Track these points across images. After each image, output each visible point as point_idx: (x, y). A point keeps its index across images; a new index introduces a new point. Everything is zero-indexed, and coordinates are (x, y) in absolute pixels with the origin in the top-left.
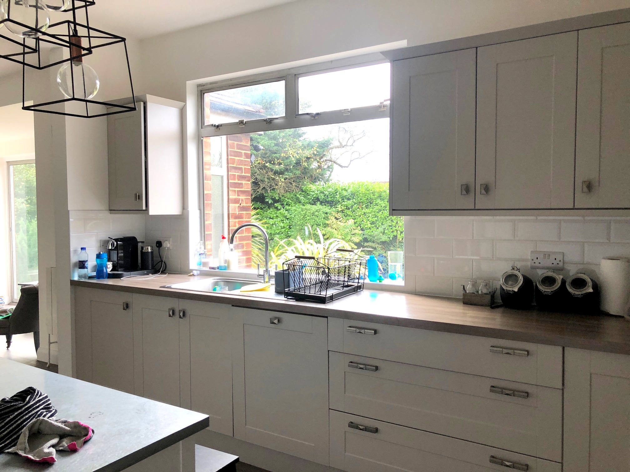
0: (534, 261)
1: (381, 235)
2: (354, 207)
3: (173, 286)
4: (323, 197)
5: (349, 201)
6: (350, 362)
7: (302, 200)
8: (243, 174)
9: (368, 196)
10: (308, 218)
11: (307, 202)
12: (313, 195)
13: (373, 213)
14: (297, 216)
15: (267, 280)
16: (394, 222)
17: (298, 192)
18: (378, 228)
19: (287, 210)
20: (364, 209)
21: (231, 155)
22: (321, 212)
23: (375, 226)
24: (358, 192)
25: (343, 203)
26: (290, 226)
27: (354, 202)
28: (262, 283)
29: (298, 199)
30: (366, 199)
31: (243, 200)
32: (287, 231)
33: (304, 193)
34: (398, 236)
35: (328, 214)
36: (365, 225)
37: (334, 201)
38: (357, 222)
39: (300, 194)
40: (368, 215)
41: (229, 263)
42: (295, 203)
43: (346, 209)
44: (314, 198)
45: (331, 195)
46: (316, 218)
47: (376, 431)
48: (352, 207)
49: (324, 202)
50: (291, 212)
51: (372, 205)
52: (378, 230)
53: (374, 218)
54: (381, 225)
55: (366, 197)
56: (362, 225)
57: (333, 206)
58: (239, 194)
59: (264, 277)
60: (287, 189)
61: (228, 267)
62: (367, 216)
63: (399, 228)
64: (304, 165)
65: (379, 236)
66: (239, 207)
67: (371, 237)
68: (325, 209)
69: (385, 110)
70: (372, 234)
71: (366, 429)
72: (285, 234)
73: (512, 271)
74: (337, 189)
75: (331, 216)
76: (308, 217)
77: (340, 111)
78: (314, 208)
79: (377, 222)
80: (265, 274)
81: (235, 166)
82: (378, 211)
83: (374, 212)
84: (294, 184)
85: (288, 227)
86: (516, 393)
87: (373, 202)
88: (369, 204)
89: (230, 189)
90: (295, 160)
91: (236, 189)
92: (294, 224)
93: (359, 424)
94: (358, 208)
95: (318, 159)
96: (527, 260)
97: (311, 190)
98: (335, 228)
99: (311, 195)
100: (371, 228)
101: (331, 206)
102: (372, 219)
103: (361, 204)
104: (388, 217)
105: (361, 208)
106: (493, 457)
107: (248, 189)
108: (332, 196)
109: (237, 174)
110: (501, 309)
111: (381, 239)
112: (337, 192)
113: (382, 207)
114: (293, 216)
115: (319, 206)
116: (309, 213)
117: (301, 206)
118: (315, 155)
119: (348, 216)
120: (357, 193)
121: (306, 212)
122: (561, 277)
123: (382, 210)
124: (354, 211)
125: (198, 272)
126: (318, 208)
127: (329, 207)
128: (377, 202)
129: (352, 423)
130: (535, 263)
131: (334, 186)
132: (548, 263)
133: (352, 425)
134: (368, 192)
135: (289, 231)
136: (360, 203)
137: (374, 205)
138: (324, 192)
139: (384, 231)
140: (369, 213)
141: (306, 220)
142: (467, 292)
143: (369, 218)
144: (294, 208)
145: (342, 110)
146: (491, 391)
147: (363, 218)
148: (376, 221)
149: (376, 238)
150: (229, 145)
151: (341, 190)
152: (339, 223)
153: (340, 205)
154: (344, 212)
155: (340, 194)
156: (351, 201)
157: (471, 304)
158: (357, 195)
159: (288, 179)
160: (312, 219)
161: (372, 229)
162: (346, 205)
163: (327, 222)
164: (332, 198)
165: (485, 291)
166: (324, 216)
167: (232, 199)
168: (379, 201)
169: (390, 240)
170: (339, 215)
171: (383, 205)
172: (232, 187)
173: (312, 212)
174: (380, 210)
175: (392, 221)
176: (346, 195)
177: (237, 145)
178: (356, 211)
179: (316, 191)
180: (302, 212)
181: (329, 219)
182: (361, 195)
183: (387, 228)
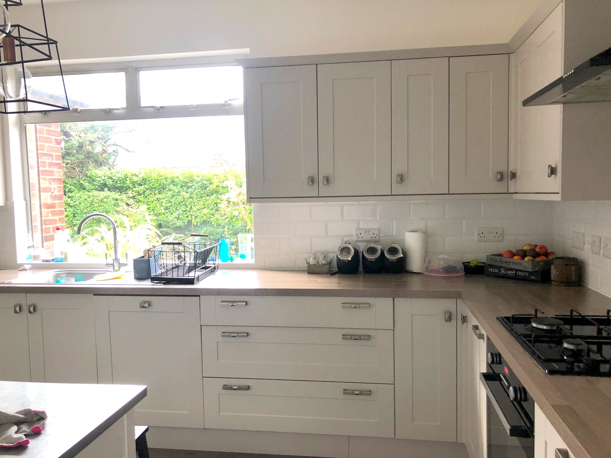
0: (358, 236)
1: (176, 220)
2: (147, 193)
3: (13, 281)
4: (111, 183)
5: (140, 187)
6: (222, 333)
7: (87, 186)
8: (54, 161)
9: (160, 182)
10: (96, 205)
11: (92, 189)
12: (99, 181)
13: (167, 199)
14: (83, 204)
15: (116, 268)
16: (188, 207)
17: (82, 177)
18: (172, 214)
19: (69, 197)
20: (157, 195)
21: (40, 141)
22: (110, 199)
23: (169, 212)
24: (150, 177)
25: (134, 189)
26: (74, 214)
27: (146, 188)
28: (112, 272)
29: (81, 185)
30: (159, 184)
31: (55, 188)
32: (71, 219)
33: (89, 179)
34: (193, 221)
35: (119, 201)
36: (159, 210)
37: (124, 187)
38: (150, 208)
39: (84, 180)
40: (161, 200)
41: (67, 254)
42: (79, 189)
43: (137, 195)
44: (100, 183)
45: (120, 180)
46: (105, 205)
47: (248, 388)
48: (144, 192)
49: (112, 188)
50: (75, 199)
51: (165, 190)
52: (172, 215)
53: (168, 204)
54: (175, 210)
55: (159, 182)
56: (155, 210)
57: (123, 192)
58: (51, 182)
59: (113, 266)
60: (69, 174)
61: (66, 258)
62: (161, 202)
63: (193, 213)
64: (88, 149)
65: (173, 222)
66: (51, 196)
67: (166, 223)
68: (115, 195)
69: (229, 108)
70: (167, 219)
71: (240, 388)
72: (69, 223)
73: (344, 245)
74: (127, 174)
75: (122, 202)
76: (96, 203)
77: (185, 106)
78: (102, 194)
79: (171, 208)
80: (115, 262)
81: (45, 152)
82: (171, 196)
83: (168, 197)
84: (77, 169)
85: (72, 215)
86: (362, 337)
87: (165, 188)
88: (162, 189)
89: (41, 177)
90: (77, 143)
91: (48, 177)
92: (79, 212)
93: (232, 385)
94: (151, 194)
95: (103, 143)
96: (352, 236)
97: (96, 175)
98: (126, 215)
99: (97, 181)
100: (165, 213)
101: (121, 193)
102: (166, 205)
103: (154, 190)
104: (182, 202)
105: (153, 194)
106: (344, 390)
107: (60, 176)
108: (121, 182)
109: (47, 161)
110: (337, 275)
111: (176, 224)
112: (127, 177)
113: (175, 193)
114: (78, 204)
115: (107, 192)
116: (97, 200)
117: (87, 193)
118: (99, 138)
119: (140, 202)
120: (148, 179)
121: (93, 199)
122: (380, 247)
123: (175, 195)
124: (147, 197)
125: (30, 266)
126: (107, 195)
127: (119, 194)
128: (170, 188)
129: (225, 385)
130: (358, 237)
131: (123, 172)
132: (367, 237)
133: (226, 387)
134: (160, 178)
135: (74, 219)
136: (152, 188)
137: (167, 191)
138: (112, 177)
139: (179, 216)
140: (162, 198)
141: (94, 207)
142: (310, 264)
143: (162, 204)
144: (78, 195)
145: (188, 106)
146: (343, 339)
147: (157, 204)
148: (170, 206)
149: (170, 223)
150: (38, 131)
151: (131, 176)
152: (130, 209)
153: (131, 191)
154: (135, 198)
155: (131, 180)
156: (143, 186)
157: (316, 274)
158: (149, 181)
159: (69, 164)
160: (100, 206)
161: (166, 215)
162: (138, 191)
163: (117, 209)
164: (122, 184)
165: (323, 262)
166: (114, 203)
167: (43, 188)
168: (171, 186)
169: (185, 225)
170: (131, 201)
171: (177, 191)
172: (43, 175)
173: (100, 199)
174: (173, 196)
175: (186, 206)
176: (137, 181)
177: (47, 130)
178: (149, 196)
179: (103, 177)
180: (88, 199)
181: (120, 206)
182: (153, 180)
183: (181, 214)
